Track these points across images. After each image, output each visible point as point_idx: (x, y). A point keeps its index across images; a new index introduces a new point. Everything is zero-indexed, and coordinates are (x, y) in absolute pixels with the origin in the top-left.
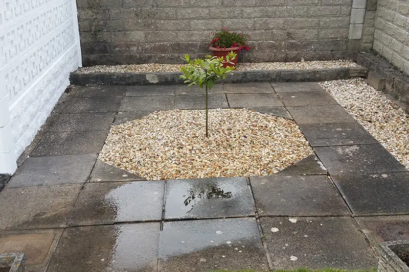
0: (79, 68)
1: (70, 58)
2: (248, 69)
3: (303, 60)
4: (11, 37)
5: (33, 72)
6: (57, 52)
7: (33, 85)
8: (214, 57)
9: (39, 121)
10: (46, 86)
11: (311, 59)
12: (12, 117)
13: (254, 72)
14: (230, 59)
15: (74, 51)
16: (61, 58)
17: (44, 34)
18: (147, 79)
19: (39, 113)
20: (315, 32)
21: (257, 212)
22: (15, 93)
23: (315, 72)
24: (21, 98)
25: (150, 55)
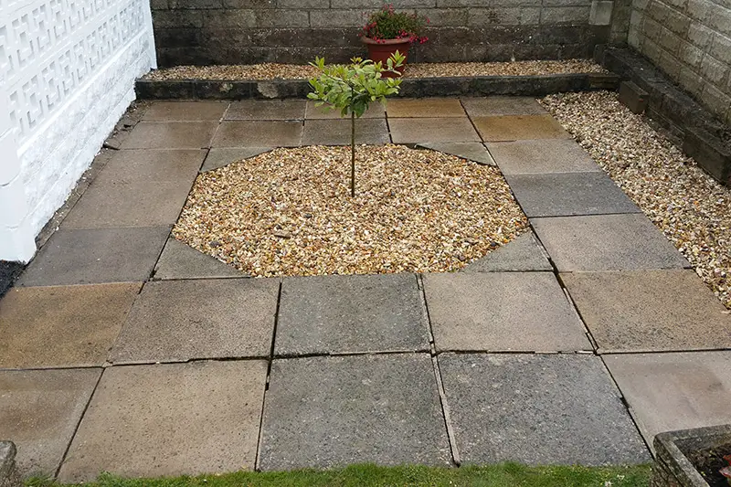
0: (152, 69)
1: (135, 55)
2: (425, 75)
3: (513, 60)
4: (21, 27)
5: (66, 83)
6: (111, 45)
7: (65, 107)
8: (365, 61)
9: (79, 164)
10: (91, 105)
11: (528, 58)
12: (24, 163)
13: (434, 81)
14: (394, 64)
15: (142, 42)
16: (119, 55)
17: (86, 18)
18: (260, 91)
19: (79, 151)
20: (535, 12)
21: (433, 342)
22: (31, 124)
23: (533, 81)
24: (43, 129)
25: (265, 49)
